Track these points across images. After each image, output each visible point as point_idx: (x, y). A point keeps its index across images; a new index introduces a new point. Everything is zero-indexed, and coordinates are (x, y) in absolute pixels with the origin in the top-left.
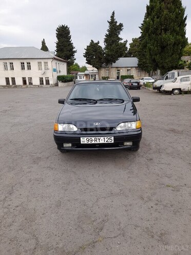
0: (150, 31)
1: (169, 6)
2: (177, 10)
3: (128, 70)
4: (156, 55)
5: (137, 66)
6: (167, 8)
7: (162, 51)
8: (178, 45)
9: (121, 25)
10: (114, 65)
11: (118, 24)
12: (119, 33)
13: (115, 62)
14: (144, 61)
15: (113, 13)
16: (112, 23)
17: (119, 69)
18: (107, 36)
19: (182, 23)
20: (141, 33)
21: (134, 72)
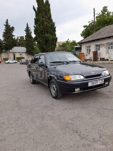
0: (38, 32)
1: (47, 20)
2: (51, 23)
3: (20, 54)
4: (43, 45)
5: (26, 52)
6: (46, 21)
7: (46, 43)
8: (54, 41)
9: (13, 28)
10: (11, 51)
11: (11, 27)
12: (12, 32)
13: (11, 49)
14: (30, 49)
15: (7, 20)
16: (7, 25)
17: (14, 53)
18: (4, 33)
19: (54, 30)
20: (26, 33)
21: (24, 55)
